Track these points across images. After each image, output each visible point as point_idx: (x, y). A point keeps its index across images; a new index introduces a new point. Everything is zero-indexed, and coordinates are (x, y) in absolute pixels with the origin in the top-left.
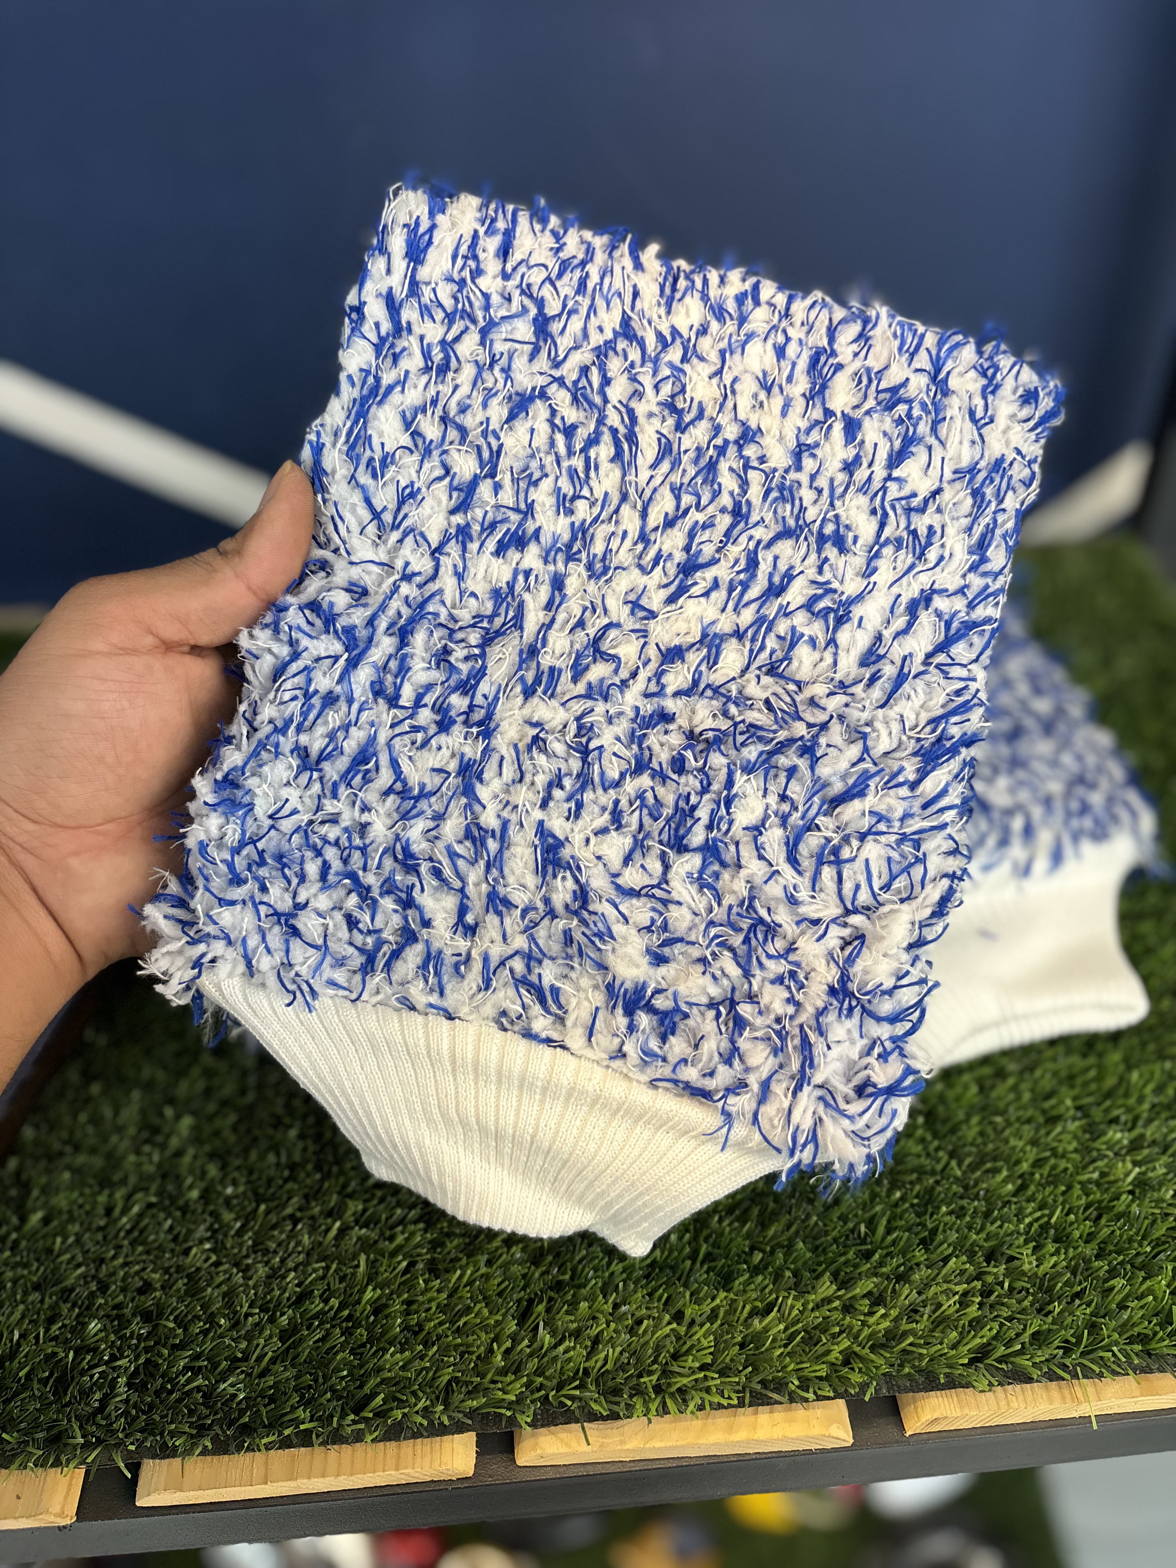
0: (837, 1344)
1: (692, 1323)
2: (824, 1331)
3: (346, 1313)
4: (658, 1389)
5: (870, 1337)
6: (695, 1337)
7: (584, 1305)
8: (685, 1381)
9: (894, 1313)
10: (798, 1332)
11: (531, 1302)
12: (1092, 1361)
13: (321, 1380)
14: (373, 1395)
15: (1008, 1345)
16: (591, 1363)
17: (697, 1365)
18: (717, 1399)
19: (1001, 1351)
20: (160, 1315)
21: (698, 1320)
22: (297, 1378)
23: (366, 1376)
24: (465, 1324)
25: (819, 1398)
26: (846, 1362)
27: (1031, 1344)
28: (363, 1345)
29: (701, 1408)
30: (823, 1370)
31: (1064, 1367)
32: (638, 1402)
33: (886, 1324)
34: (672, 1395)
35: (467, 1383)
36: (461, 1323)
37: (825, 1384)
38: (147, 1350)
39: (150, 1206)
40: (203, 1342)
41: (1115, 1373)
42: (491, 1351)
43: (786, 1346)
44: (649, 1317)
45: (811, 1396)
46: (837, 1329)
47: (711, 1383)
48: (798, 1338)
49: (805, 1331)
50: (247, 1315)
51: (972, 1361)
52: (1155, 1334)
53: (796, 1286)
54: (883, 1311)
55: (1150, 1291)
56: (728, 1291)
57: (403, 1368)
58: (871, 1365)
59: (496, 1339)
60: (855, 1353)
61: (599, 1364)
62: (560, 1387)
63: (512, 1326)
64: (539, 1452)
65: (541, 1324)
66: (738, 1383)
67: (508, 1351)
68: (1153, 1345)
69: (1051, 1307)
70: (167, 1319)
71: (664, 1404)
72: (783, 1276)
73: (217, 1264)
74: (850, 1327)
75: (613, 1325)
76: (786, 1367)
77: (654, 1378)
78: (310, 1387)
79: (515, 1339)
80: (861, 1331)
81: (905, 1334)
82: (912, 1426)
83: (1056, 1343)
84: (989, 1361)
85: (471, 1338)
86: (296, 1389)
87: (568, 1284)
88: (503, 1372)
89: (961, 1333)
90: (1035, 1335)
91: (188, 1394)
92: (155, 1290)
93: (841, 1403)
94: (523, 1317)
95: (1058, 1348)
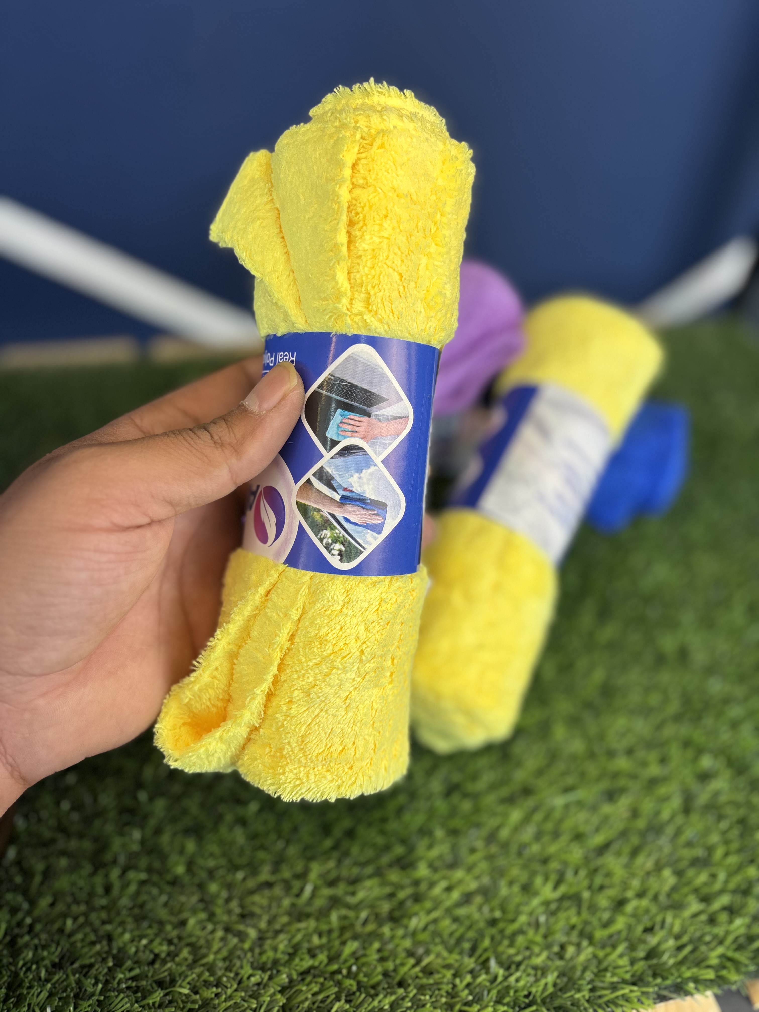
39: (142, 883)
59: (457, 975)
65: (491, 958)
79: (474, 974)
80: (726, 938)
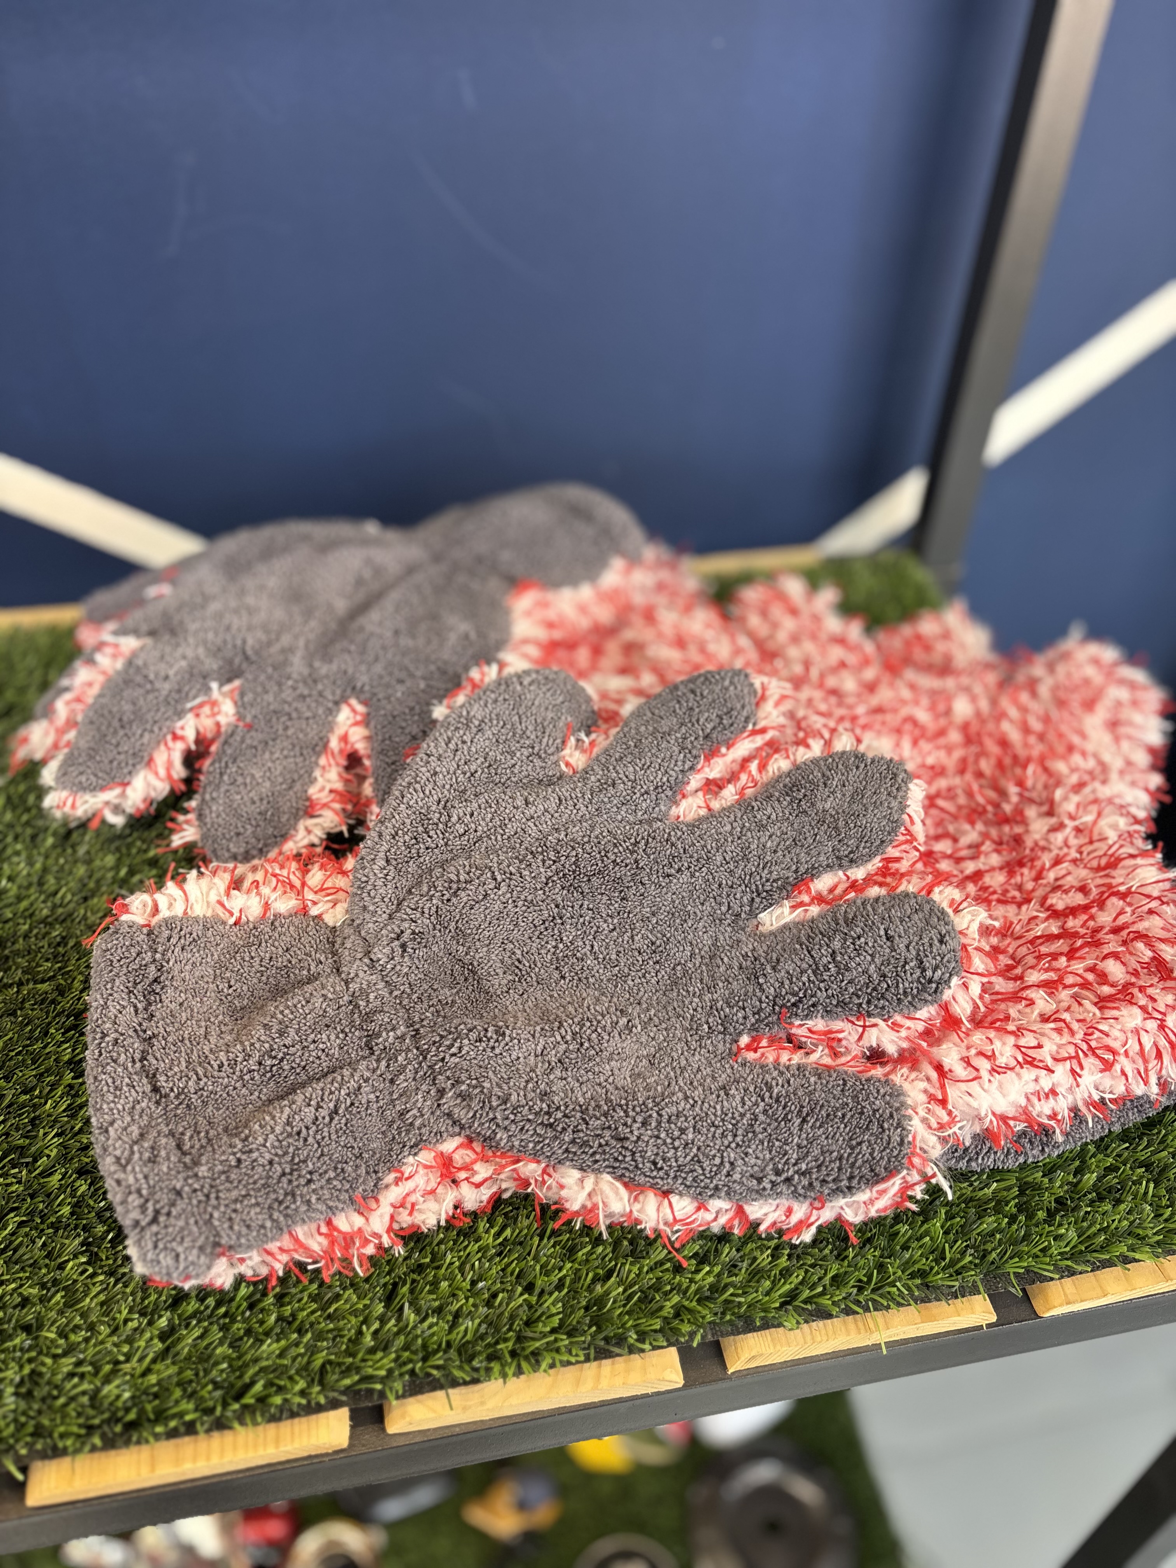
0: (669, 1300)
1: (542, 1292)
2: (657, 1290)
3: (223, 1310)
4: (513, 1354)
5: (697, 1292)
6: (546, 1305)
7: (444, 1284)
8: (538, 1344)
9: (717, 1269)
10: (635, 1293)
11: (395, 1285)
12: (881, 1296)
13: (201, 1374)
14: (252, 1383)
15: (812, 1287)
16: (453, 1336)
17: (548, 1329)
18: (565, 1358)
19: (806, 1293)
20: (40, 1327)
21: (547, 1289)
22: (179, 1373)
23: (246, 1365)
24: (336, 1310)
25: (655, 1348)
26: (677, 1315)
27: (831, 1285)
28: (241, 1339)
29: (552, 1366)
30: (657, 1324)
31: (858, 1303)
32: (496, 1366)
33: (711, 1279)
34: (526, 1358)
35: (339, 1364)
36: (331, 1310)
37: (660, 1336)
38: (30, 1361)
40: (85, 1350)
41: (899, 1305)
42: (360, 1333)
43: (625, 1306)
44: (503, 1291)
45: (647, 1346)
46: (668, 1288)
47: (561, 1344)
48: (636, 1298)
49: (641, 1291)
50: (126, 1321)
51: (783, 1304)
52: (932, 1268)
53: (633, 1253)
54: (708, 1269)
55: (927, 1233)
56: (572, 1262)
57: (281, 1355)
58: (698, 1315)
59: (365, 1322)
60: (684, 1306)
61: (460, 1336)
62: (425, 1359)
63: (380, 1308)
64: (408, 1419)
65: (407, 1305)
66: (584, 1342)
67: (376, 1333)
68: (931, 1278)
69: (846, 1253)
70: (48, 1330)
71: (519, 1366)
72: (621, 1245)
73: (93, 1275)
74: (680, 1284)
75: (471, 1300)
76: (625, 1323)
77: (510, 1344)
78: (191, 1381)
79: (383, 1320)
80: (688, 1288)
81: (726, 1286)
82: (734, 1367)
83: (852, 1283)
84: (797, 1303)
85: (342, 1323)
86: (179, 1384)
87: (428, 1266)
88: (372, 1351)
89: (773, 1282)
90: (834, 1278)
91: (73, 1399)
92: (34, 1305)
93: (673, 1350)
94: (389, 1299)
95: (853, 1287)
